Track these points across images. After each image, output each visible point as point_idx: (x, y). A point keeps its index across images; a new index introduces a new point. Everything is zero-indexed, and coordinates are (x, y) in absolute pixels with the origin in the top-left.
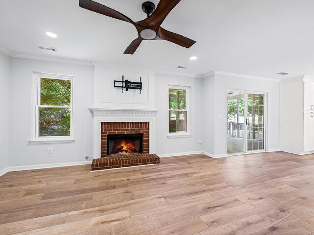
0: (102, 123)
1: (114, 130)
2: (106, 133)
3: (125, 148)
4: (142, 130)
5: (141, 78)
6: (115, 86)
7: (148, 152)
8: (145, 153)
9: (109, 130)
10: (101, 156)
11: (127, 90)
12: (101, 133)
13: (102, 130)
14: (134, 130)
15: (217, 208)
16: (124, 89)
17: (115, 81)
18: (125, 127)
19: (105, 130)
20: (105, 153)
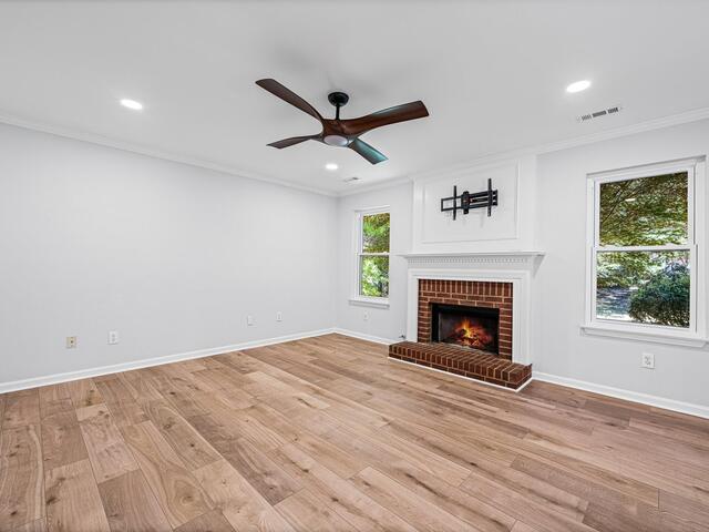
0: (420, 280)
1: (439, 295)
2: (426, 299)
3: (468, 334)
4: (495, 300)
5: (490, 180)
6: (443, 210)
7: (511, 358)
8: (503, 357)
9: (431, 294)
10: (419, 340)
11: (466, 212)
12: (420, 299)
13: (420, 294)
14: (477, 298)
15: (420, 488)
16: (460, 212)
17: (442, 200)
18: (459, 291)
19: (425, 294)
20: (425, 336)
